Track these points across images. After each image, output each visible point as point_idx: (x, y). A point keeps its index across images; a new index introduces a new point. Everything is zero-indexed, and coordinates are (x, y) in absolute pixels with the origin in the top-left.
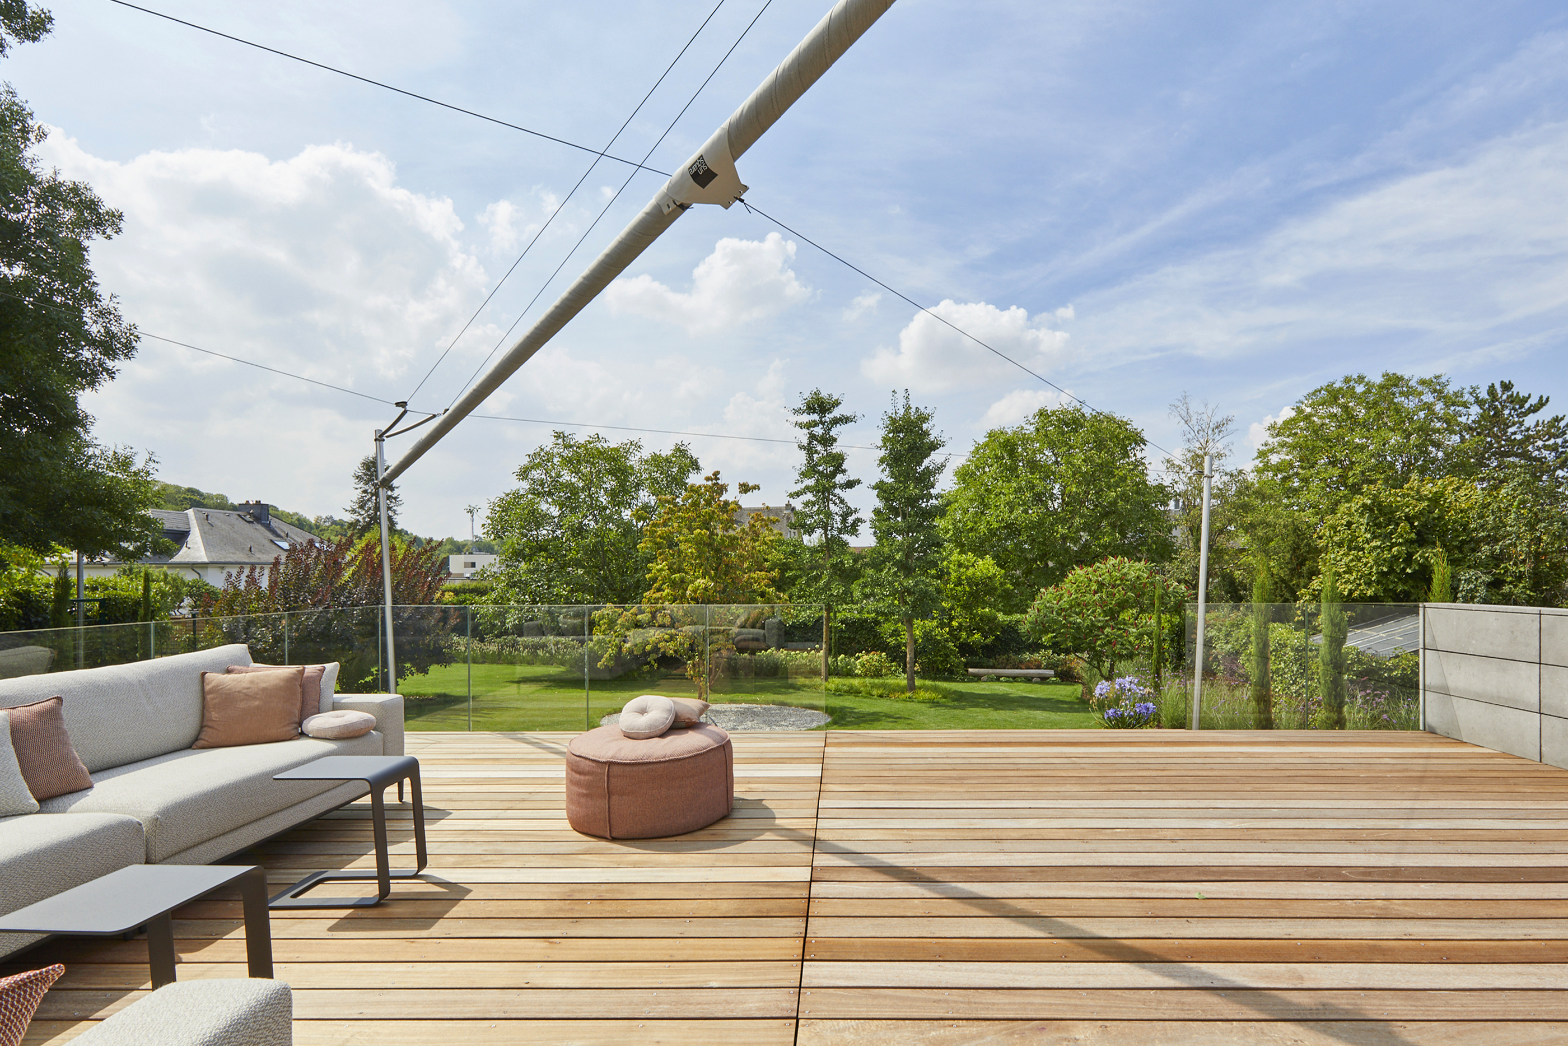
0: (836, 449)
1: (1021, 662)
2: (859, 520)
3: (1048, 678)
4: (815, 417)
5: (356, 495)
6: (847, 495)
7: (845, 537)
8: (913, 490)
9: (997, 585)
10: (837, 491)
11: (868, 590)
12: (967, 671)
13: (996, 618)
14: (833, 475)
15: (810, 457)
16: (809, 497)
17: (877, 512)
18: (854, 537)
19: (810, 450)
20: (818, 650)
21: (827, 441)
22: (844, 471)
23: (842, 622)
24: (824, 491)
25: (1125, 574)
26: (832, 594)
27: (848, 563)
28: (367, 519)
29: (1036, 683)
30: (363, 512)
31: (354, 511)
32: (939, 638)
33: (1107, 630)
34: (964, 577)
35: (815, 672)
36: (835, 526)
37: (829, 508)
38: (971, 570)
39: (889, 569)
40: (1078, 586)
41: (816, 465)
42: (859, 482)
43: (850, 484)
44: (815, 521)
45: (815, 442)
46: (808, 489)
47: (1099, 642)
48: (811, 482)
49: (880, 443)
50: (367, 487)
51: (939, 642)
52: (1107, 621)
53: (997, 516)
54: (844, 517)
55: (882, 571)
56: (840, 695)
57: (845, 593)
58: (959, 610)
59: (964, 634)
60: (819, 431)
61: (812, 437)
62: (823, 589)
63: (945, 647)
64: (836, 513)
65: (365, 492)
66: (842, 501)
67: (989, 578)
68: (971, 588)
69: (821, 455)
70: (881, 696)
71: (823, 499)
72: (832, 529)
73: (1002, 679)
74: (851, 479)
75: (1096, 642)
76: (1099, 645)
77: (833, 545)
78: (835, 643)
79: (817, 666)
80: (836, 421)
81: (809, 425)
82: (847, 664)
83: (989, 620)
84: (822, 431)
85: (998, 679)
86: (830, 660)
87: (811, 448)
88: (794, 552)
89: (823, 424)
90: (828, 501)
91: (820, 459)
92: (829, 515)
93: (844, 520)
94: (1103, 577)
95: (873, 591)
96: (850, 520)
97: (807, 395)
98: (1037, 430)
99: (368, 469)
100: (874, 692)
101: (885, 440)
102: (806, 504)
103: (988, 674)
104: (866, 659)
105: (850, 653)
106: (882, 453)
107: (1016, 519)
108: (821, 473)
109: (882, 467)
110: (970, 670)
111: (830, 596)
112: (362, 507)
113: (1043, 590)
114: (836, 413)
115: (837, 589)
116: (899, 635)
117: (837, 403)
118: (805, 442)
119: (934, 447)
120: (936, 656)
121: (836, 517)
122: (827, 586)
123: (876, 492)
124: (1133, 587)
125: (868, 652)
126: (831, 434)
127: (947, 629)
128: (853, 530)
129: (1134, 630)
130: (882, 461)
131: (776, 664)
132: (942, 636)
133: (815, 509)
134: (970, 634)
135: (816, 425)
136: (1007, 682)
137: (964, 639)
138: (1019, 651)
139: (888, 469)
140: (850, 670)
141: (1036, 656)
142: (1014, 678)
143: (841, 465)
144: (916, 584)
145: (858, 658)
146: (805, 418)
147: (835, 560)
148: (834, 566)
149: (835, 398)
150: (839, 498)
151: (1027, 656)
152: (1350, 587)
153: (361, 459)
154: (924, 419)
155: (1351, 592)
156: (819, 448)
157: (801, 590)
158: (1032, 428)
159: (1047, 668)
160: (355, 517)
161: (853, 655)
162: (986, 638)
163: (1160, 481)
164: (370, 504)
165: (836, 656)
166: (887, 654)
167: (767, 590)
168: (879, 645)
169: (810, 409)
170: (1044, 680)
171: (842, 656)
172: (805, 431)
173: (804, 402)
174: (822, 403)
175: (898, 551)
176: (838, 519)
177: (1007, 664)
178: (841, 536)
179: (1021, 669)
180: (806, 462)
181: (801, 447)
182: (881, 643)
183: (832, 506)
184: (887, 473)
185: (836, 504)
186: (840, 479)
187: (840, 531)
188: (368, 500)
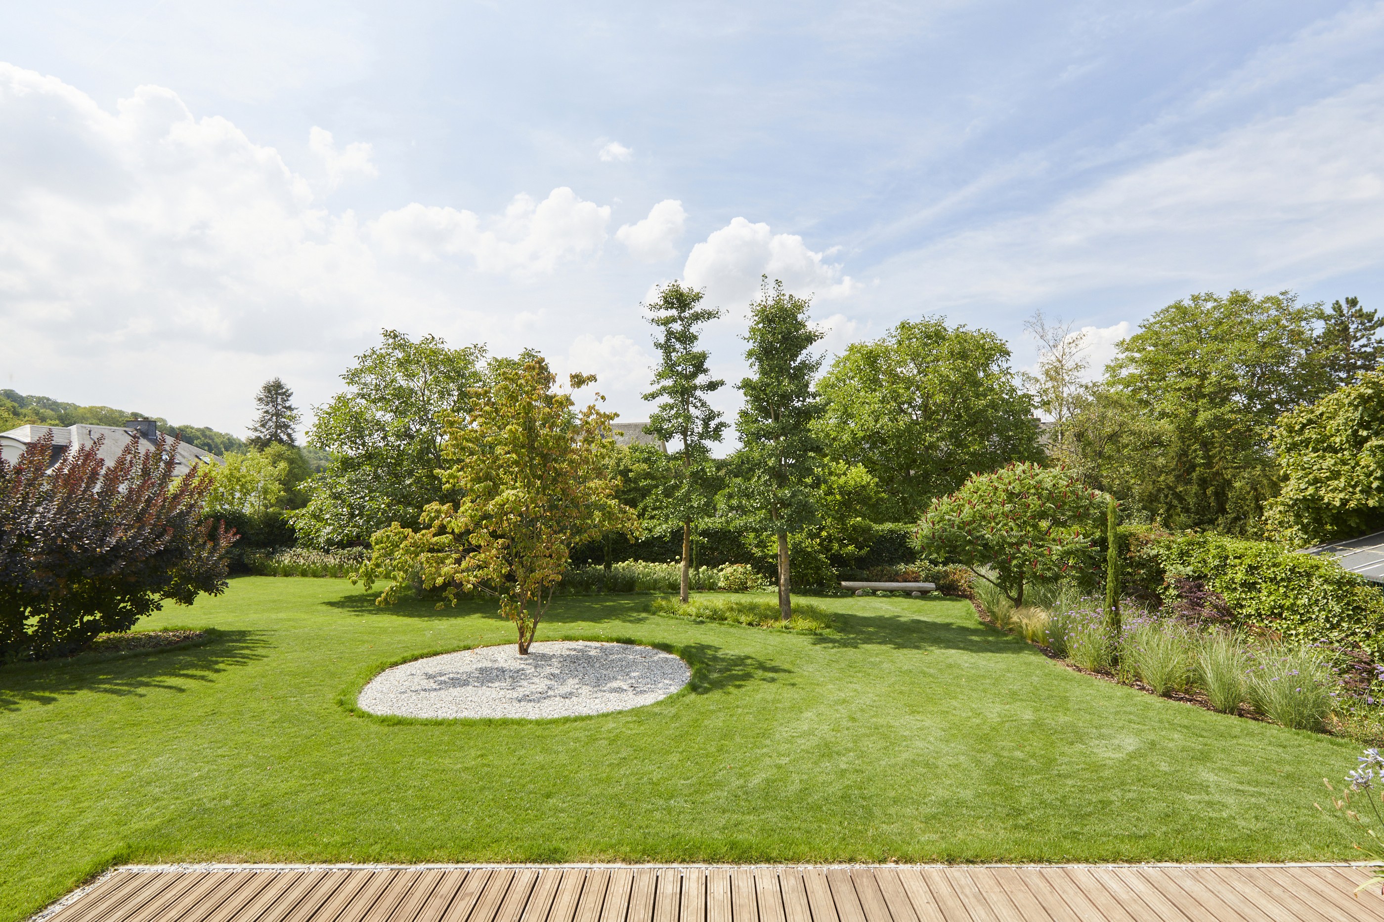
0: (697, 348)
1: (897, 573)
2: (723, 424)
3: (929, 592)
4: (674, 312)
5: (258, 415)
6: (709, 397)
7: (707, 443)
8: (787, 385)
9: (872, 494)
10: (698, 393)
11: (734, 502)
12: (840, 584)
13: (870, 528)
14: (694, 375)
15: (668, 357)
16: (666, 399)
17: (744, 414)
18: (717, 442)
19: (667, 348)
20: (677, 562)
21: (687, 338)
22: (706, 371)
23: (704, 533)
24: (684, 393)
25: (1040, 482)
26: (692, 506)
27: (710, 471)
28: (268, 437)
29: (916, 597)
30: (264, 430)
31: (256, 430)
32: (809, 550)
33: (1025, 548)
34: (835, 486)
35: (674, 588)
36: (696, 430)
37: (688, 411)
38: (843, 479)
39: (759, 477)
40: (981, 496)
41: (674, 365)
42: (722, 383)
43: (712, 386)
44: (673, 426)
45: (673, 340)
46: (664, 389)
47: (1014, 562)
48: (669, 383)
49: (747, 335)
50: (267, 408)
51: (809, 553)
52: (1021, 536)
53: (862, 426)
54: (706, 422)
55: (749, 479)
56: (702, 622)
57: (707, 504)
58: (830, 520)
59: (836, 546)
60: (677, 327)
61: (670, 334)
62: (681, 500)
63: (816, 559)
64: (697, 417)
65: (267, 412)
66: (703, 404)
67: (863, 486)
68: (843, 497)
69: (679, 354)
70: (750, 624)
71: (682, 402)
72: (692, 434)
73: (879, 593)
74: (714, 380)
75: (1010, 561)
76: (1015, 566)
77: (693, 452)
78: (697, 554)
79: (676, 580)
80: (697, 317)
81: (666, 322)
82: (710, 577)
83: (864, 531)
84: (681, 327)
85: (874, 593)
86: (691, 572)
87: (669, 347)
88: (649, 459)
89: (682, 320)
90: (687, 404)
91: (679, 358)
92: (688, 418)
93: (706, 425)
94: (1013, 485)
95: (740, 502)
96: (713, 424)
97: (665, 287)
98: (900, 343)
99: (269, 392)
100: (743, 618)
101: (753, 330)
102: (664, 408)
103: (863, 588)
104: (729, 571)
105: (713, 563)
106: (750, 345)
107: (882, 427)
108: (679, 374)
109: (750, 361)
110: (843, 583)
111: (689, 508)
112: (263, 426)
113: (934, 500)
114: (697, 307)
115: (697, 501)
116: (766, 547)
117: (697, 298)
118: (662, 340)
119: (810, 339)
120: (806, 569)
121: (697, 421)
122: (687, 498)
123: (742, 391)
124: (1051, 497)
125: (732, 563)
126: (691, 331)
127: (818, 540)
128: (716, 434)
129: (1059, 547)
130: (750, 354)
131: (632, 578)
132: (812, 547)
133: (673, 412)
134: (842, 546)
135: (674, 320)
136: (884, 596)
137: (837, 551)
138: (892, 561)
139: (757, 364)
140: (714, 583)
141: (912, 567)
142: (892, 593)
143: (702, 363)
144: (794, 495)
145: (722, 570)
146: (664, 314)
147: (695, 468)
148: (694, 474)
149: (696, 291)
150: (700, 400)
151: (902, 567)
152: (1342, 495)
153: (263, 383)
154: (799, 307)
155: (1344, 502)
156: (678, 346)
157: (657, 500)
158: (894, 341)
159: (926, 580)
160: (258, 434)
161: (715, 566)
162: (860, 550)
163: (1025, 391)
164: (270, 423)
165: (697, 569)
166: (752, 565)
167: (609, 502)
168: (742, 557)
169: (668, 303)
170: (924, 595)
171: (705, 567)
172: (663, 328)
173: (661, 295)
174: (681, 295)
175: (770, 457)
176: (699, 422)
177: (882, 577)
178: (703, 441)
179: (898, 581)
180: (663, 362)
181: (658, 345)
182: (745, 553)
183: (692, 410)
184: (756, 368)
185: (696, 407)
186: (701, 380)
187: (701, 436)
188: (269, 420)
